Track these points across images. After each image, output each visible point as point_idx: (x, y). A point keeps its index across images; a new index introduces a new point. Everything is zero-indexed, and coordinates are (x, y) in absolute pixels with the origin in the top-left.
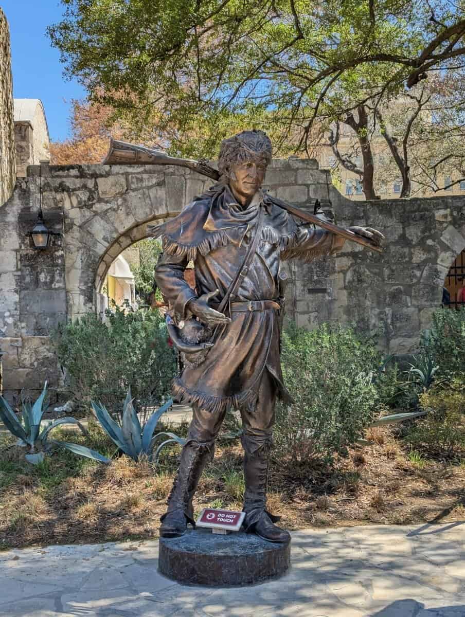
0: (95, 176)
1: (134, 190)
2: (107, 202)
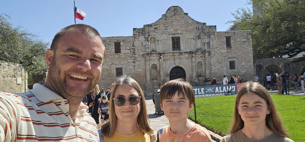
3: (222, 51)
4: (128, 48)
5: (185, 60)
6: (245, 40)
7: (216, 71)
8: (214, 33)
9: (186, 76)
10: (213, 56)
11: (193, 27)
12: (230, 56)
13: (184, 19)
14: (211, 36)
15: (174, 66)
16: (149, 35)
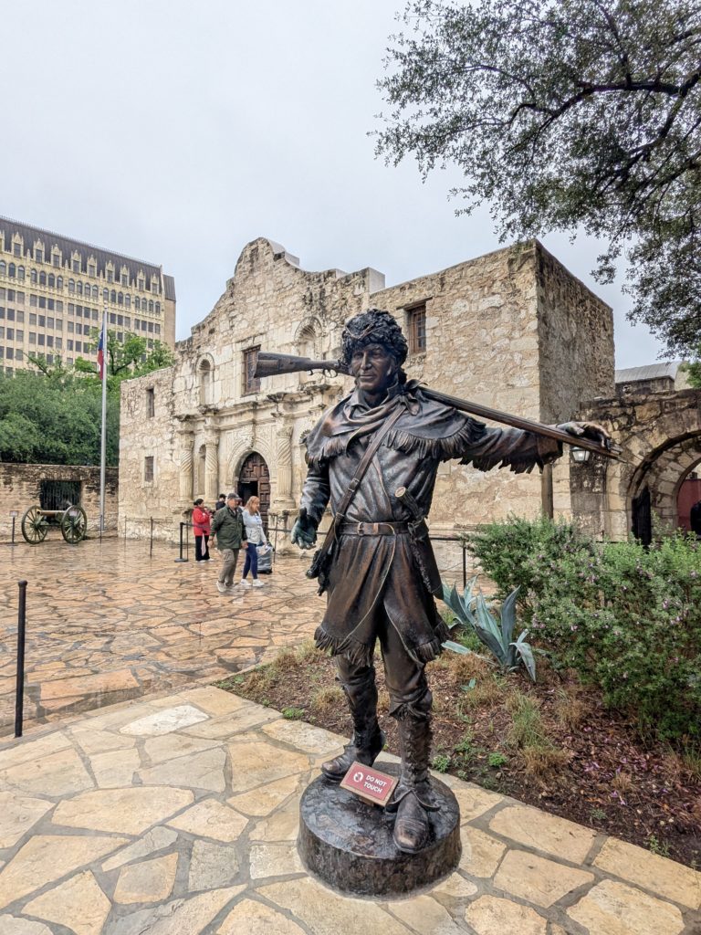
0: (633, 404)
1: (667, 413)
2: (644, 424)
5: (267, 428)
6: (497, 300)
8: (359, 302)
9: (270, 486)
11: (295, 298)
13: (272, 278)
15: (242, 450)
16: (199, 356)
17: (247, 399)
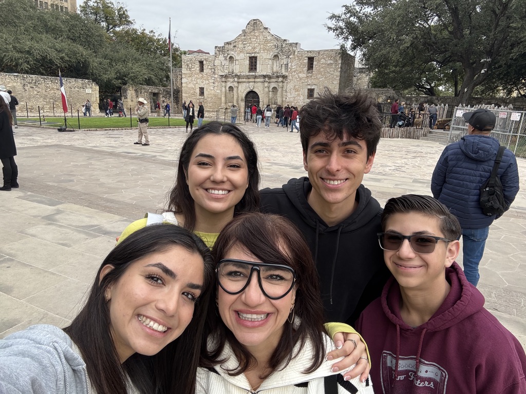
3: (301, 75)
4: (210, 67)
5: (260, 84)
6: (332, 62)
7: (292, 99)
8: (294, 52)
9: (259, 102)
10: (290, 81)
11: (272, 44)
12: (310, 82)
13: (263, 35)
14: (290, 57)
15: (248, 90)
16: (228, 54)
17: (251, 74)
